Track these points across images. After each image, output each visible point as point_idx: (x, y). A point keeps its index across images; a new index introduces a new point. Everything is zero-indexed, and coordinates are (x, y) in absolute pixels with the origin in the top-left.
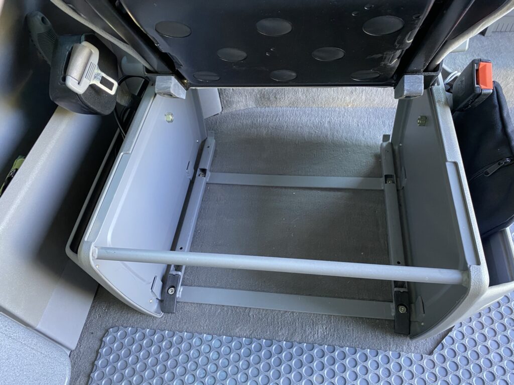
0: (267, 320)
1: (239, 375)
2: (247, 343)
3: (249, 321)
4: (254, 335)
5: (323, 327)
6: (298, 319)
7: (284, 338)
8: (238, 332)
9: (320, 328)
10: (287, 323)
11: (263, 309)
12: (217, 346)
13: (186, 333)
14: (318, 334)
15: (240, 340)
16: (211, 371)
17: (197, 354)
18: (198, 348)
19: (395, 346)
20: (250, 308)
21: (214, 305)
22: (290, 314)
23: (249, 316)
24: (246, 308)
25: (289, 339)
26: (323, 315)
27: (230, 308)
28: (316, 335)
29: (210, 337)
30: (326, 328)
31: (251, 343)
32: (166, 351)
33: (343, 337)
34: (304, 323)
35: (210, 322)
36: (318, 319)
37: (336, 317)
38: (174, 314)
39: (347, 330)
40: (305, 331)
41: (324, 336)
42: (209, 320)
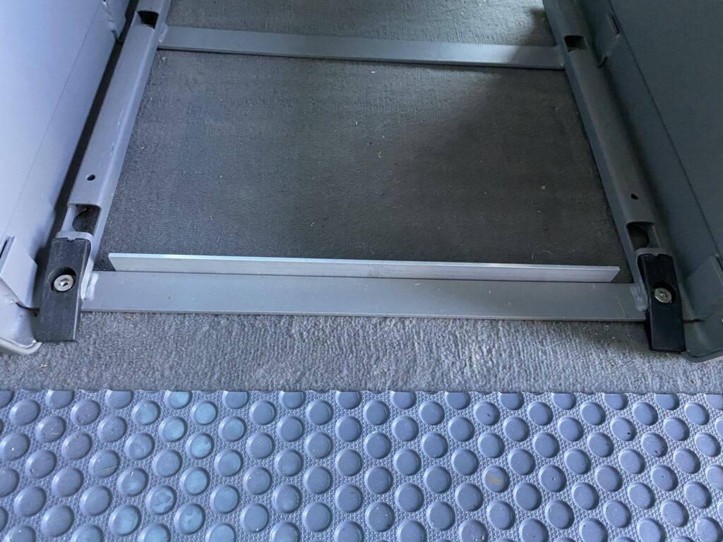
0: (339, 341)
1: (275, 494)
2: (292, 405)
3: (292, 347)
4: (308, 380)
5: (480, 348)
6: (418, 333)
7: (388, 383)
8: (264, 377)
9: (476, 352)
10: (391, 344)
11: (327, 317)
12: (204, 419)
13: (109, 393)
14: (471, 366)
15: (270, 398)
16: (191, 491)
17: (144, 448)
18: (149, 429)
19: (658, 379)
20: (292, 316)
21: (190, 314)
22: (395, 325)
23: (291, 336)
24: (280, 316)
25: (400, 383)
26: (476, 321)
27: (236, 318)
28: (467, 370)
29: (182, 398)
30: (489, 351)
31: (302, 403)
32: (48, 446)
33: (535, 370)
34: (434, 341)
35: (181, 358)
36: (467, 332)
37: (508, 324)
38: (73, 344)
39: (540, 353)
40: (438, 360)
41: (488, 371)
42: (178, 352)
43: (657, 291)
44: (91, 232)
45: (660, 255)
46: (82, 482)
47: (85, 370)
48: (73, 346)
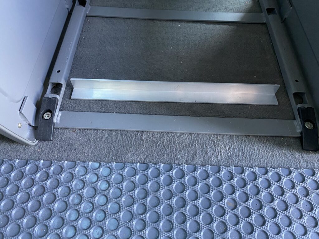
0: (163, 143)
1: (135, 207)
2: (142, 169)
3: (143, 145)
4: (150, 159)
5: (225, 147)
6: (198, 140)
7: (184, 161)
8: (131, 157)
9: (223, 149)
10: (186, 145)
11: (158, 132)
12: (106, 174)
13: (66, 162)
14: (221, 155)
15: (134, 166)
16: (100, 204)
17: (80, 185)
18: (82, 178)
19: (305, 163)
20: (143, 132)
21: (100, 130)
22: (187, 136)
23: (142, 140)
24: (138, 132)
25: (189, 161)
26: (224, 135)
27: (119, 132)
28: (219, 157)
29: (97, 165)
30: (229, 149)
31: (147, 168)
32: (41, 183)
33: (250, 157)
34: (204, 144)
35: (96, 148)
36: (219, 140)
37: (238, 137)
38: (51, 142)
39: (252, 150)
40: (206, 152)
41: (229, 157)
42: (95, 146)
43: (306, 123)
44: (59, 95)
45: (308, 107)
46: (55, 199)
47: (56, 152)
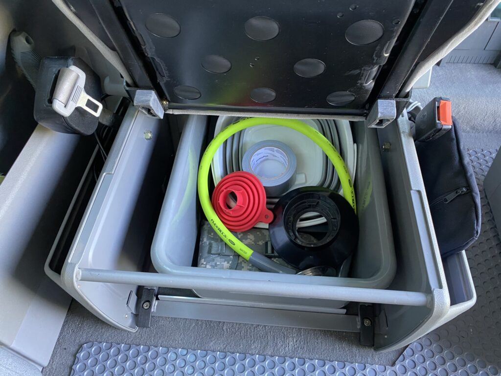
0: (240, 333)
2: (221, 357)
3: (223, 335)
4: (228, 348)
5: (293, 339)
6: (270, 332)
7: (257, 352)
8: (213, 346)
9: (291, 341)
10: (260, 336)
11: (237, 323)
12: (192, 360)
13: (161, 348)
15: (214, 354)
17: (172, 369)
18: (173, 363)
19: (360, 358)
20: (224, 322)
21: (188, 319)
22: (262, 328)
23: (223, 330)
24: (220, 322)
25: (261, 352)
26: (293, 328)
27: (204, 322)
28: (287, 348)
29: (185, 352)
30: (296, 341)
31: (225, 357)
32: (142, 366)
33: (313, 350)
34: (276, 336)
35: (185, 336)
36: (289, 332)
37: (306, 330)
38: (149, 329)
39: (316, 343)
40: (276, 344)
41: (295, 349)
42: (184, 334)
43: (365, 321)
47: (153, 339)
48: (148, 329)
